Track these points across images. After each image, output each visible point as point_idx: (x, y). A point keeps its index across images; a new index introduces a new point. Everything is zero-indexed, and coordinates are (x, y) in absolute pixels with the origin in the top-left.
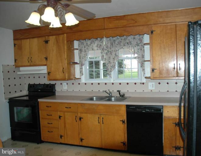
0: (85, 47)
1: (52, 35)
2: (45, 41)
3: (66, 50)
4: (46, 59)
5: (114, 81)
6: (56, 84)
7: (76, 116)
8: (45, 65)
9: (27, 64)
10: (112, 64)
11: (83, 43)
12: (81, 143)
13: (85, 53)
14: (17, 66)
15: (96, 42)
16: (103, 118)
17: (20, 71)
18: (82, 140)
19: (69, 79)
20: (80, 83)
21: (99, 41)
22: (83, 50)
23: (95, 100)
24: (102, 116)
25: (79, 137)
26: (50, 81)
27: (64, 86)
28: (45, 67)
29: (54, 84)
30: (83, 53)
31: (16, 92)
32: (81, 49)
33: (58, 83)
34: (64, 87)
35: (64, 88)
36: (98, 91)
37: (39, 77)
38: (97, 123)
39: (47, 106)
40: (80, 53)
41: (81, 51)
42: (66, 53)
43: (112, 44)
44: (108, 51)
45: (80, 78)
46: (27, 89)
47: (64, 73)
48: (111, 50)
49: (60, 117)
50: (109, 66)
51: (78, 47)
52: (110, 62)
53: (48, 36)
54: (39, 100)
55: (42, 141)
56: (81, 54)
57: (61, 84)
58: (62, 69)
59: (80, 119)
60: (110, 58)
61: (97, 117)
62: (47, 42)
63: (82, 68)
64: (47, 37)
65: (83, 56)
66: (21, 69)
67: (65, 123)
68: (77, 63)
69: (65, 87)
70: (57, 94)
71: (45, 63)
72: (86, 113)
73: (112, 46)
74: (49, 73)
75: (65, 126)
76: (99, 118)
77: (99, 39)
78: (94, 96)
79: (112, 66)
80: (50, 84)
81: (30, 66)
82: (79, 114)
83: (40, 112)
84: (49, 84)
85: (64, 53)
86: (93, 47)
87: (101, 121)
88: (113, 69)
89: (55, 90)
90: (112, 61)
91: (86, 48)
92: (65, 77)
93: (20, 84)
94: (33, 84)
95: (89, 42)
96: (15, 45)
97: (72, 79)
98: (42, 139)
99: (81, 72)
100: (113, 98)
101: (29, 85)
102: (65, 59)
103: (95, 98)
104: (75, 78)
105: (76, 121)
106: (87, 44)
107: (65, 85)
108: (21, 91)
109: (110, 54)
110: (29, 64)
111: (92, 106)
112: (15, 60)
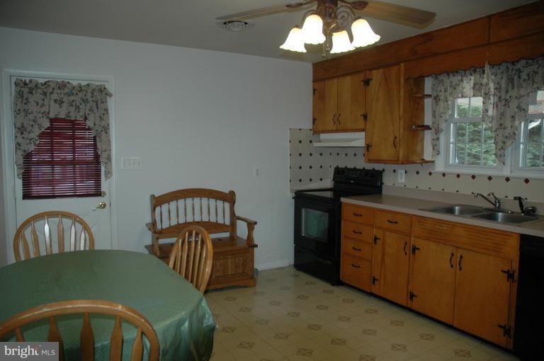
0: (445, 91)
1: (378, 68)
2: (364, 81)
3: (402, 99)
4: (365, 117)
5: (511, 171)
6: (384, 170)
7: (406, 243)
8: (363, 130)
9: (332, 126)
10: (509, 130)
11: (443, 80)
12: (409, 302)
13: (446, 103)
14: (316, 132)
15: (473, 78)
16: (461, 257)
17: (320, 141)
18: (412, 296)
19: (407, 161)
20: (432, 171)
21: (480, 74)
22: (442, 98)
23: (457, 213)
24: (460, 252)
25: (408, 288)
26: (369, 162)
27: (399, 176)
28: (362, 134)
29: (381, 170)
30: (441, 103)
31: (311, 180)
32: (437, 96)
33: (388, 168)
34: (399, 178)
35: (400, 181)
36: (470, 194)
37: (355, 155)
38: (447, 265)
39: (354, 214)
40: (435, 104)
41: (437, 99)
42: (402, 104)
43: (511, 80)
44: (500, 98)
45: (433, 162)
46: (332, 177)
47: (395, 147)
48: (508, 95)
49: (376, 239)
50: (500, 136)
51: (432, 92)
52: (501, 125)
53: (371, 70)
54: (343, 200)
55: (341, 281)
56: (437, 107)
57: (394, 171)
58: (392, 139)
59: (414, 249)
60: (502, 115)
61: (448, 251)
62: (367, 82)
63: (438, 139)
64: (368, 72)
65: (442, 111)
66: (323, 136)
67: (384, 255)
68: (428, 128)
69: (401, 178)
70: (384, 192)
71: (362, 126)
72: (428, 239)
73: (510, 85)
74: (368, 147)
75: (383, 260)
76: (452, 255)
77: (478, 70)
78: (458, 205)
79: (508, 135)
80: (374, 169)
81: (337, 131)
82: (412, 239)
83: (342, 222)
84: (371, 168)
85: (399, 106)
86: (465, 90)
87: (457, 263)
88: (509, 143)
89: (382, 184)
90: (508, 123)
91: (447, 94)
92: (398, 157)
93: (321, 167)
94: (344, 167)
95: (455, 79)
96: (314, 90)
97: (413, 163)
98: (341, 278)
99: (435, 148)
100: (500, 214)
101: (336, 168)
102: (400, 119)
103: (457, 208)
104: (423, 159)
105: (406, 254)
106: (451, 82)
107: (401, 174)
108: (321, 180)
109: (505, 105)
110: (334, 128)
111: (440, 226)
112: (314, 120)
